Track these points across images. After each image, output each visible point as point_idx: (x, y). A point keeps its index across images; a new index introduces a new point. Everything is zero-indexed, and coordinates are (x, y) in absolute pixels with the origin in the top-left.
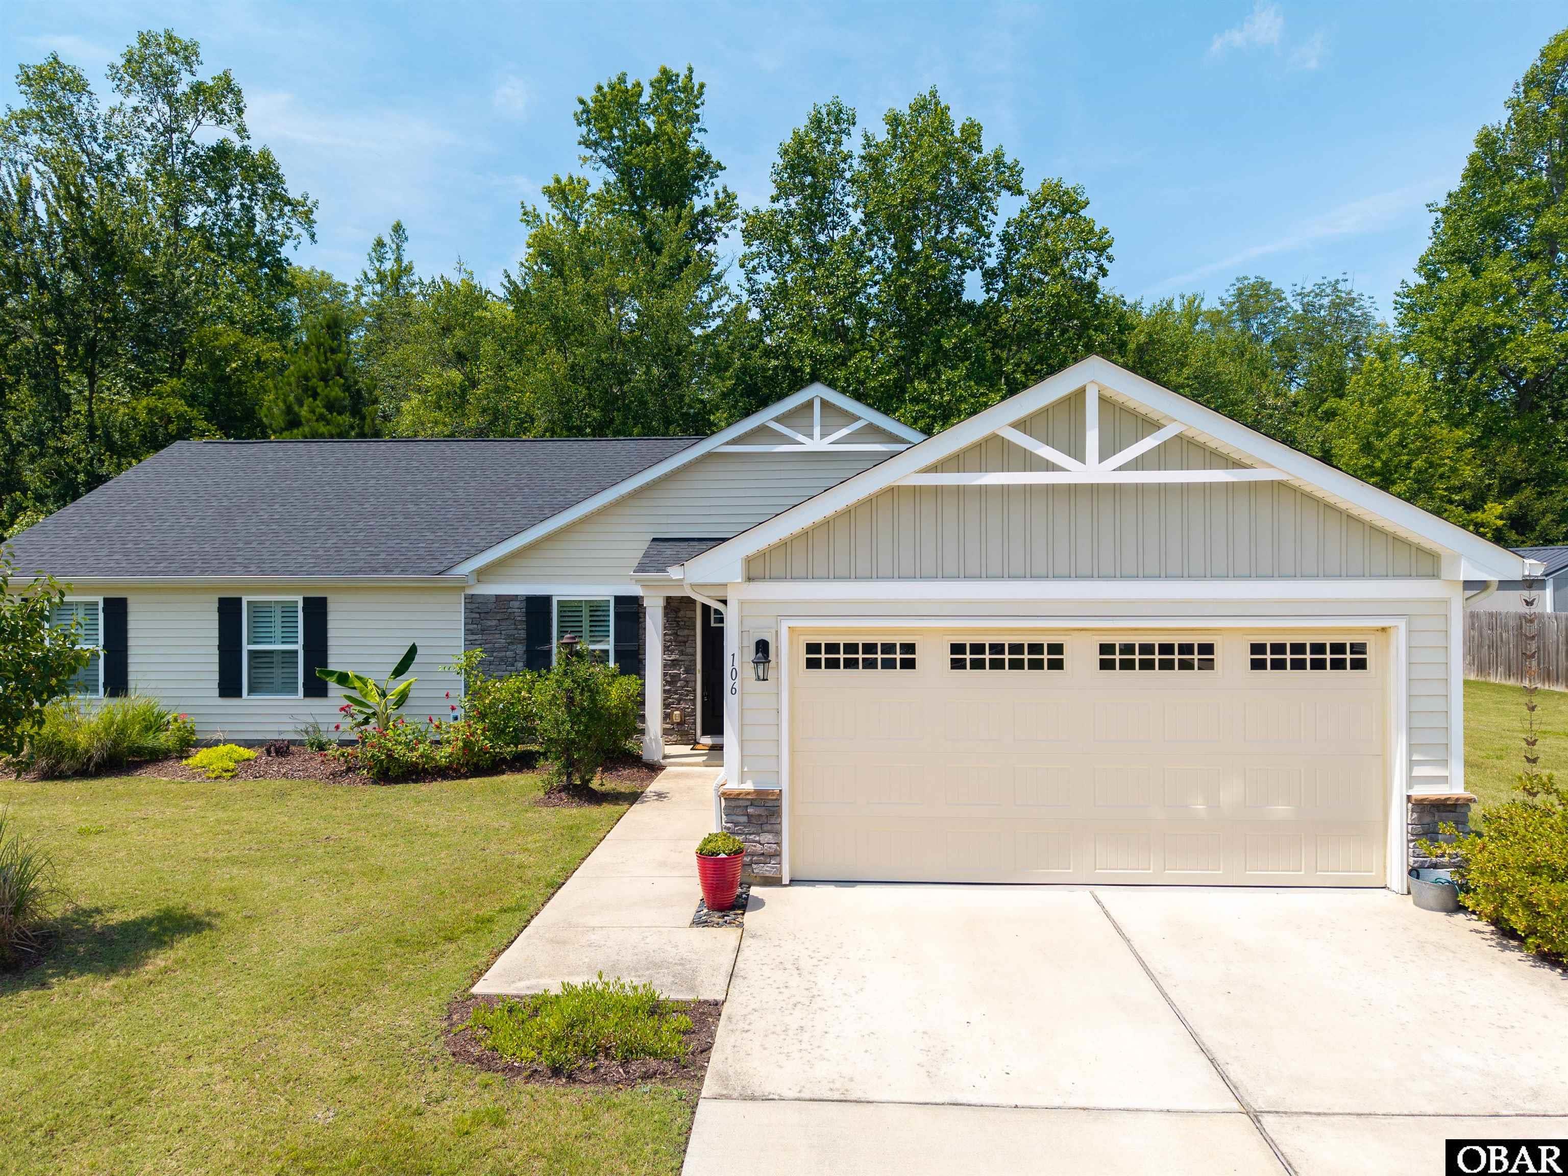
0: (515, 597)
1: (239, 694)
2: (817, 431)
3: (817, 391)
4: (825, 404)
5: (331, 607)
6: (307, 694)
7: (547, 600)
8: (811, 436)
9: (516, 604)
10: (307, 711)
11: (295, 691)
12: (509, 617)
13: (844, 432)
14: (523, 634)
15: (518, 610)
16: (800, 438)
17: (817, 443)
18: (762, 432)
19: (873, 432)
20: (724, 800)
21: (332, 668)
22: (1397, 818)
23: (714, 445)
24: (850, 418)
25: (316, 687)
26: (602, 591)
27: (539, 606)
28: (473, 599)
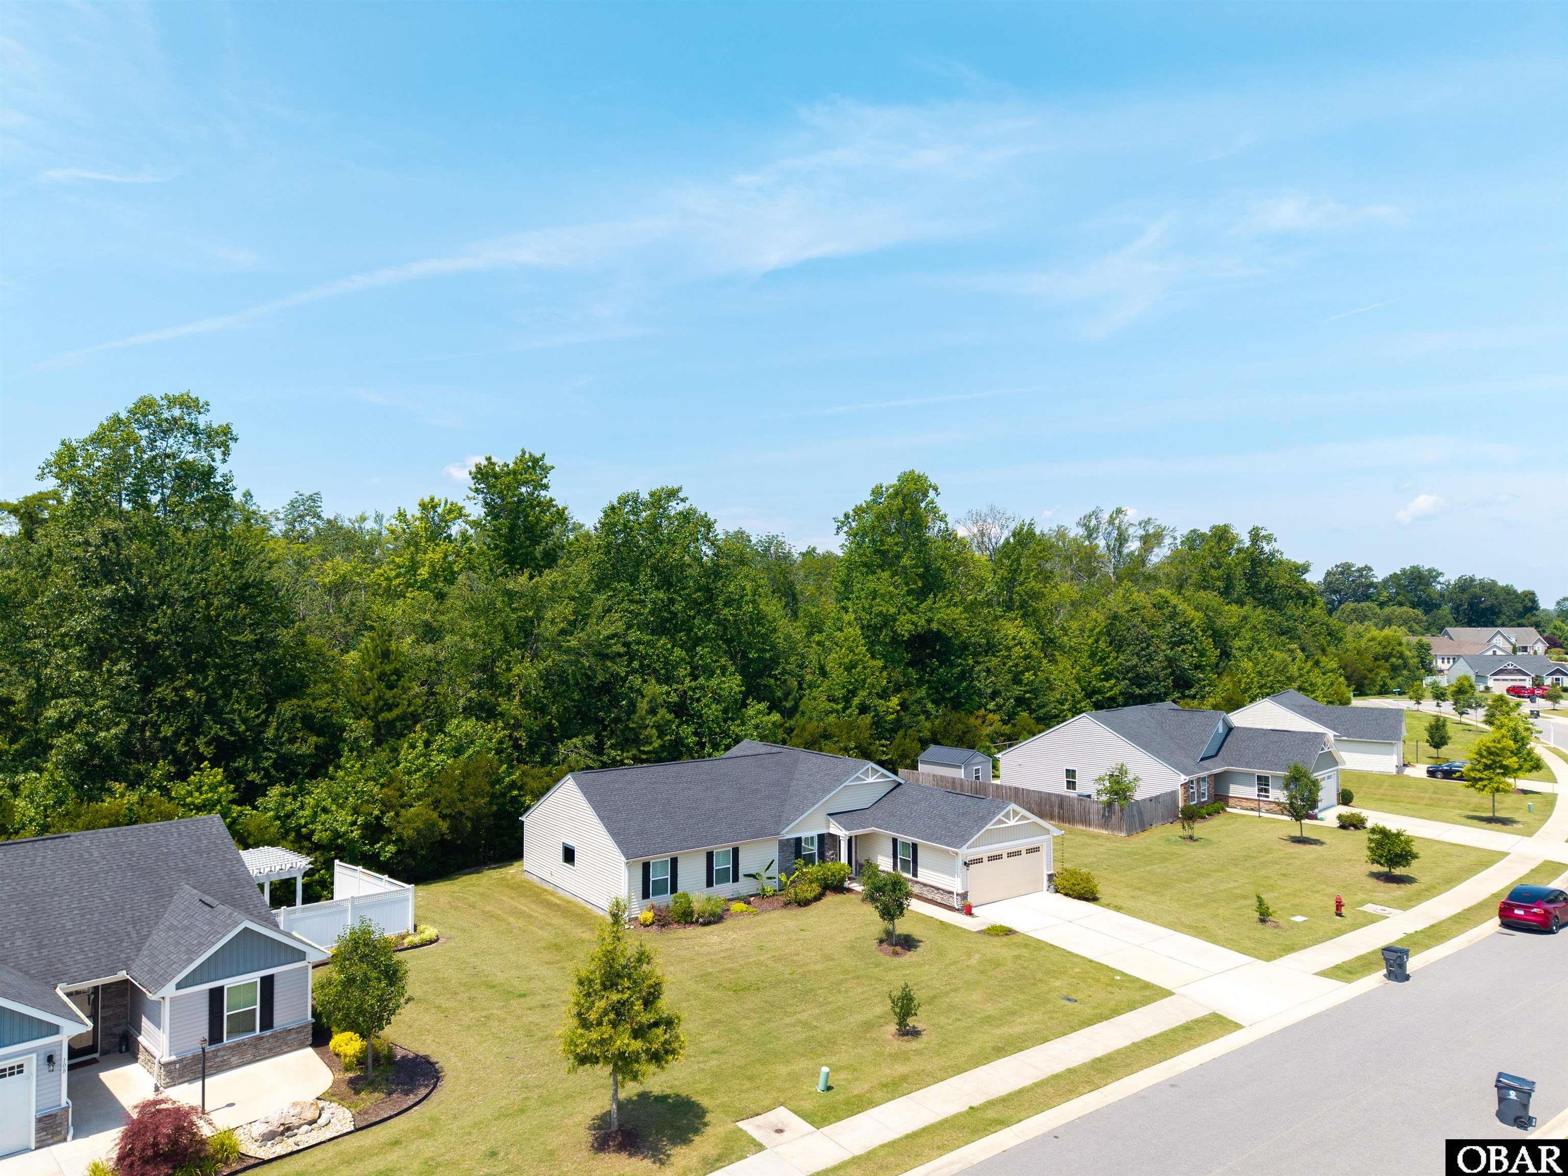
0: (791, 839)
1: (712, 885)
2: (870, 777)
3: (872, 764)
4: (872, 768)
5: (740, 850)
6: (733, 881)
7: (800, 839)
10: (735, 887)
11: (729, 881)
12: (790, 846)
13: (876, 776)
14: (795, 851)
15: (793, 842)
16: (866, 780)
17: (870, 780)
18: (857, 779)
19: (883, 776)
20: (957, 895)
21: (742, 871)
22: (1045, 878)
23: (847, 783)
24: (878, 771)
25: (736, 879)
26: (814, 833)
27: (798, 840)
28: (780, 841)
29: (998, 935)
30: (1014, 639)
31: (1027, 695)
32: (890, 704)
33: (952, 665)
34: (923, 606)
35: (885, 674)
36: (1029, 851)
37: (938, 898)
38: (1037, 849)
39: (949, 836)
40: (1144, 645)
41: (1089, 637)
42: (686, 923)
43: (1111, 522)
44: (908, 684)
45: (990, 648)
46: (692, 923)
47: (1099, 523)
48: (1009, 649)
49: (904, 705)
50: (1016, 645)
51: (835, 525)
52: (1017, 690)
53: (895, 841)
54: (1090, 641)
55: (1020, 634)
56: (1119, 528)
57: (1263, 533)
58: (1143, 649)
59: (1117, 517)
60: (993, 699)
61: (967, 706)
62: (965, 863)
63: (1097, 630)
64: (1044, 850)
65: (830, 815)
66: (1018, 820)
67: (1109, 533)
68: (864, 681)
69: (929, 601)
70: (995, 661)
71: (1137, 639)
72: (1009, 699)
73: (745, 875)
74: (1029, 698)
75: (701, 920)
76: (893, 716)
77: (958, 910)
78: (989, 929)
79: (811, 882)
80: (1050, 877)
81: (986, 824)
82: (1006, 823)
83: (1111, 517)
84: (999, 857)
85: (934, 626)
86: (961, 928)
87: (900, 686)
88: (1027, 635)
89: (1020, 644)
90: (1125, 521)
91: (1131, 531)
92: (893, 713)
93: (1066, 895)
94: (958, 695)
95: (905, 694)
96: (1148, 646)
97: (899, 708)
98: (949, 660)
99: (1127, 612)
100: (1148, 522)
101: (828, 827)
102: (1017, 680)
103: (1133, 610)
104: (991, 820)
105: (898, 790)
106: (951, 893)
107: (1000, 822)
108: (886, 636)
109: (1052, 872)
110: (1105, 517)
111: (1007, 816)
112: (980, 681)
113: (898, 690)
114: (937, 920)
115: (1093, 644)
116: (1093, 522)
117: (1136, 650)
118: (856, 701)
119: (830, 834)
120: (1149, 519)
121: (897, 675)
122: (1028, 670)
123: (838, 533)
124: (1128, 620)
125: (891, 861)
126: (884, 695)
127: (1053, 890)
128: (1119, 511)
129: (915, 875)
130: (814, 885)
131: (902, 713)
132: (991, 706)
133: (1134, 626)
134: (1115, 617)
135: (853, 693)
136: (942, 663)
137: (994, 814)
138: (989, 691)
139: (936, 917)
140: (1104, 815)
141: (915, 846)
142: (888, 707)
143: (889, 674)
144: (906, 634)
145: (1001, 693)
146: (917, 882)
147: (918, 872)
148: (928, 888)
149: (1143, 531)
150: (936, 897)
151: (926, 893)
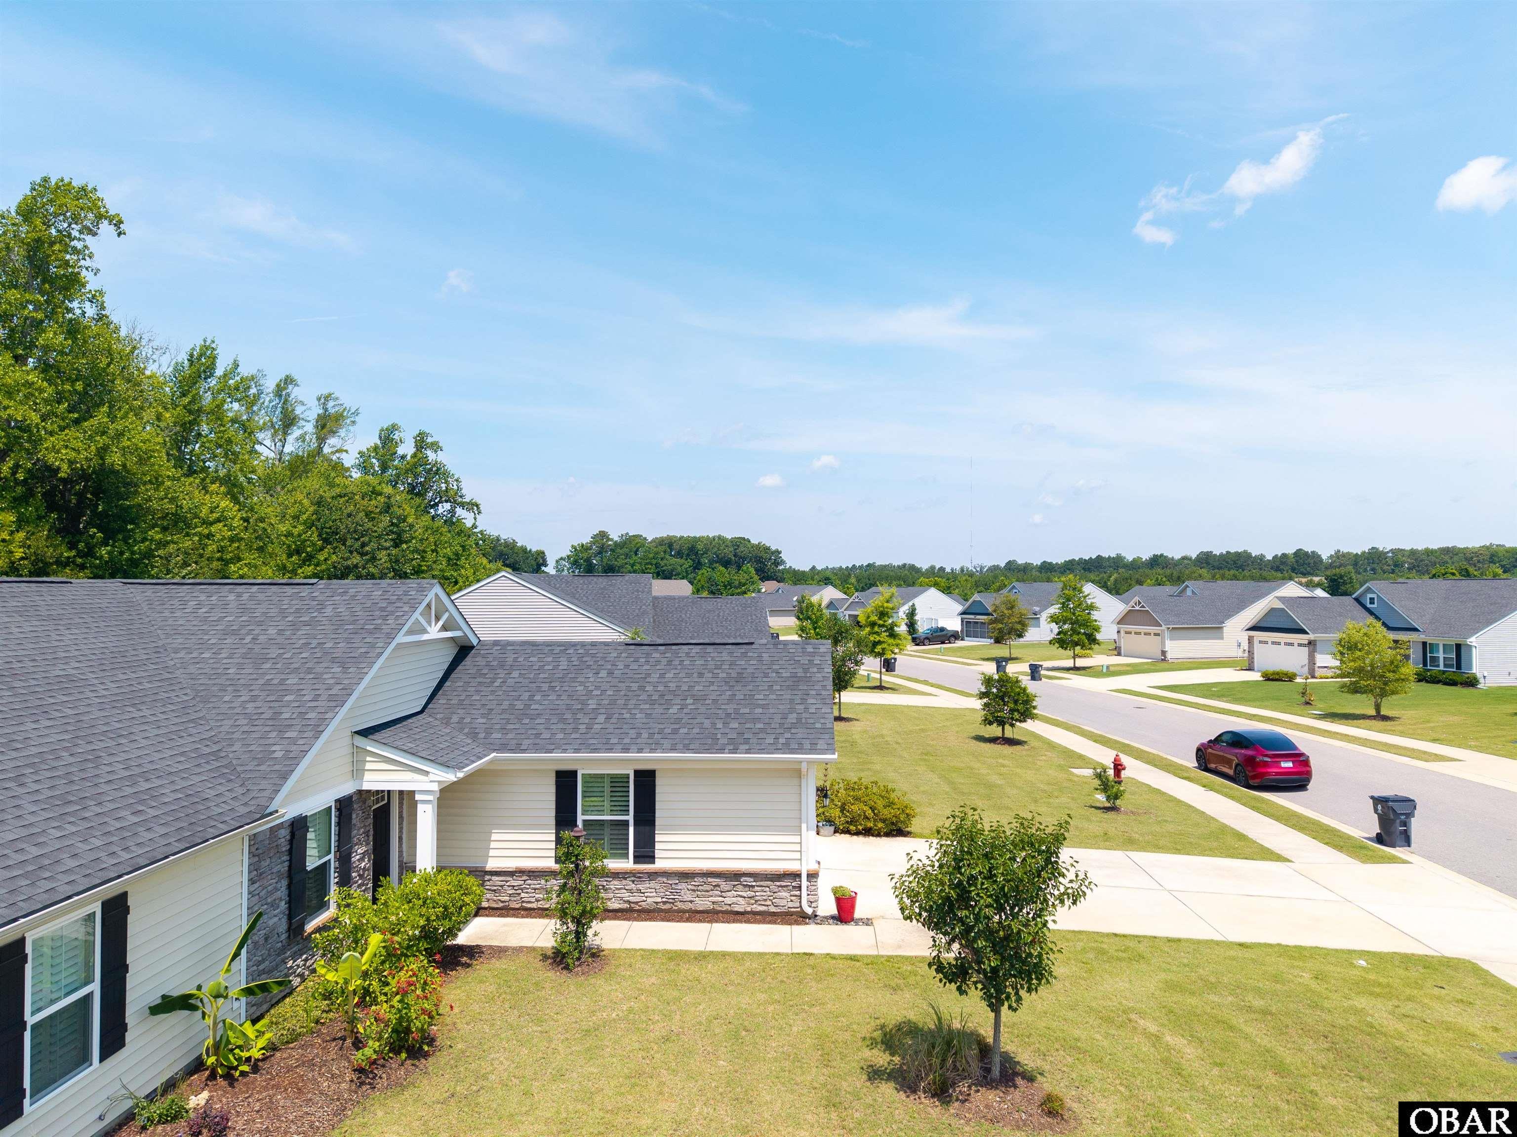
0: (281, 826)
1: (19, 1111)
2: (433, 621)
3: (436, 588)
4: (437, 600)
6: (104, 1054)
7: (304, 820)
8: (431, 624)
9: (283, 832)
10: (113, 1075)
11: (88, 1060)
12: (278, 848)
15: (284, 839)
16: (428, 628)
17: (433, 631)
18: (416, 625)
19: (450, 622)
21: (136, 999)
23: (401, 637)
25: (114, 1038)
26: (328, 798)
27: (298, 828)
41: (293, 526)
43: (277, 392)
45: (182, 521)
47: (260, 393)
48: (208, 525)
50: (218, 520)
53: (566, 776)
54: (296, 531)
55: (223, 505)
56: (286, 403)
57: (430, 440)
58: (364, 545)
59: (284, 388)
63: (304, 517)
67: (273, 408)
71: (355, 532)
73: (152, 1009)
83: (278, 386)
90: (294, 395)
91: (299, 410)
96: (368, 541)
100: (328, 397)
101: (358, 772)
103: (341, 496)
110: (270, 385)
115: (300, 536)
120: (331, 394)
124: (337, 508)
125: (546, 835)
127: (830, 830)
128: (289, 380)
129: (646, 857)
137: (821, 668)
141: (643, 777)
146: (653, 875)
147: (657, 846)
148: (698, 881)
149: (321, 411)
150: (728, 901)
151: (688, 896)
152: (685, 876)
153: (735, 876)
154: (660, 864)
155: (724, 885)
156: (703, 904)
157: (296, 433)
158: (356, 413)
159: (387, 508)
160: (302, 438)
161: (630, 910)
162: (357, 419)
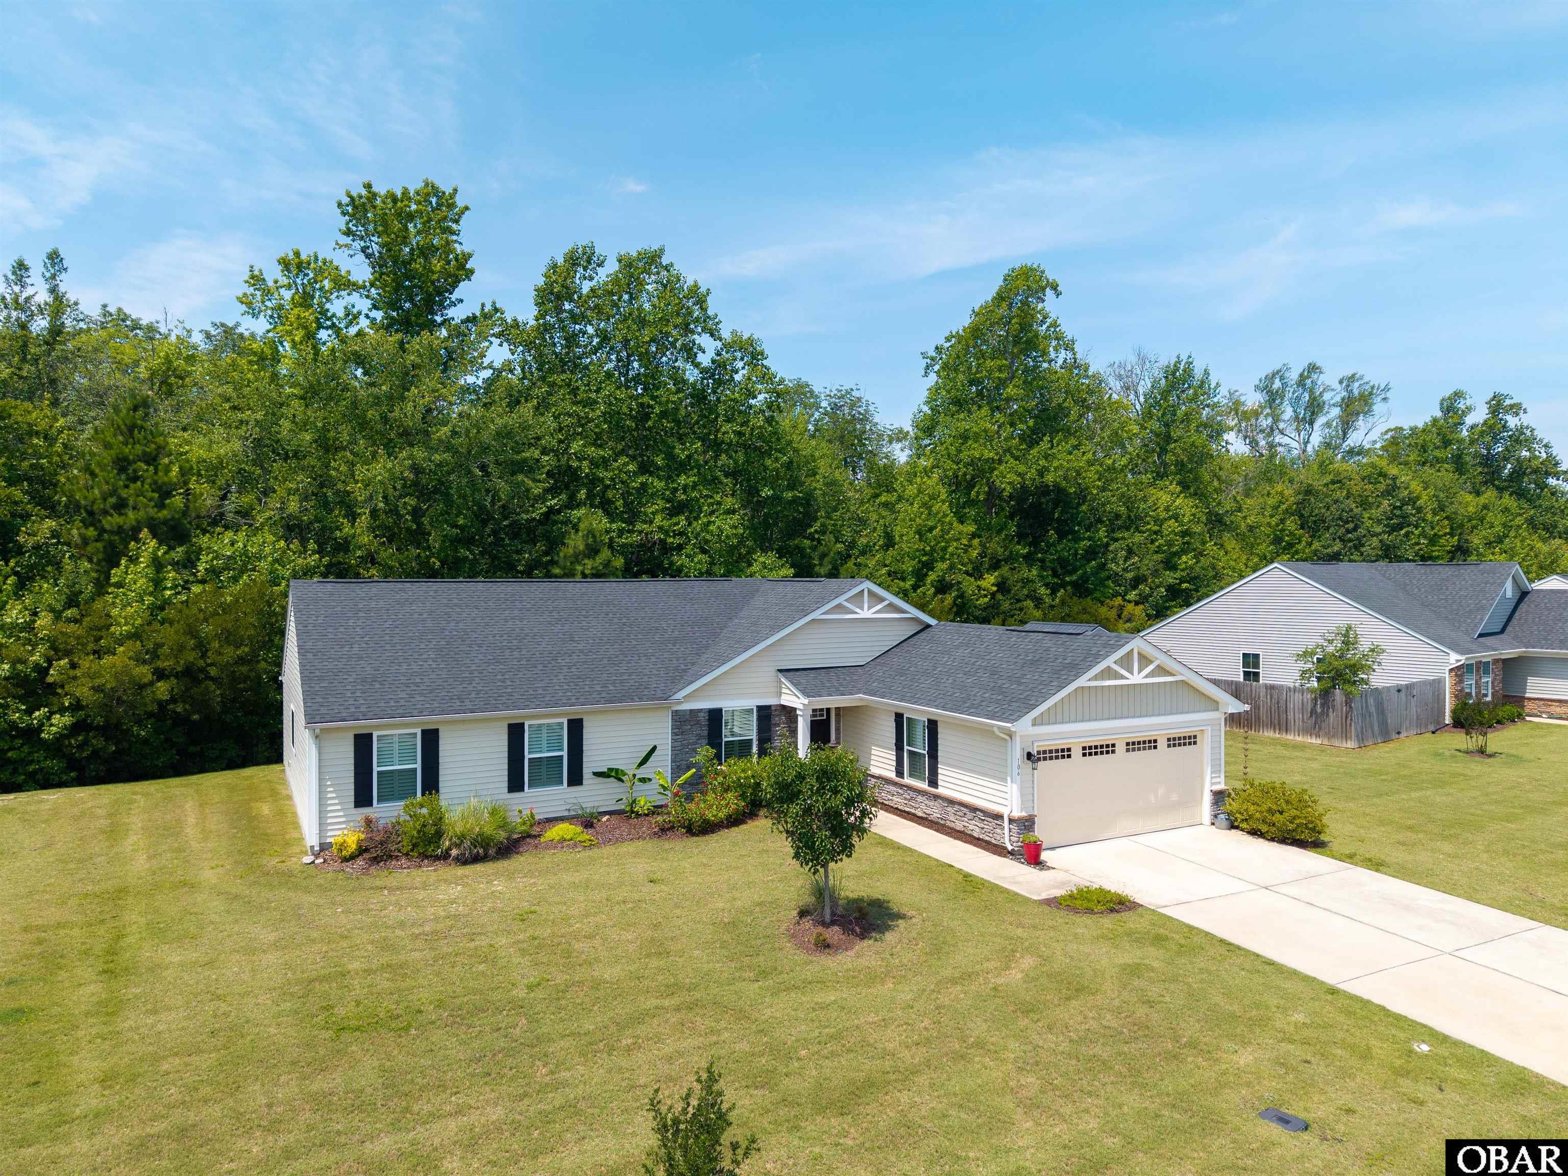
0: (700, 710)
1: (521, 789)
2: (866, 606)
3: (868, 585)
4: (870, 593)
5: (585, 724)
6: (570, 784)
7: (719, 711)
8: (862, 608)
9: (702, 714)
10: (573, 795)
11: (561, 783)
12: (698, 722)
13: (880, 607)
14: (706, 733)
15: (703, 718)
16: (858, 610)
17: (866, 613)
18: (839, 608)
19: (892, 607)
20: (1011, 821)
21: (589, 767)
22: (1207, 799)
23: (816, 615)
24: (882, 600)
25: (576, 779)
26: (753, 703)
27: (715, 716)
28: (675, 713)
29: (1090, 911)
30: (1167, 509)
31: (1184, 586)
32: (983, 584)
33: (1077, 539)
34: (1034, 452)
35: (976, 542)
36: (1175, 742)
37: (974, 828)
38: (1190, 740)
39: (997, 701)
40: (1351, 526)
41: (1272, 516)
42: (424, 856)
43: (1301, 382)
44: (1011, 558)
45: (1133, 522)
46: (438, 858)
47: (1285, 385)
48: (1159, 522)
49: (1002, 586)
50: (1170, 518)
51: (924, 363)
52: (1170, 577)
53: (899, 717)
54: (1274, 521)
55: (1177, 503)
56: (1311, 392)
57: (1508, 402)
58: (1348, 531)
59: (1309, 377)
60: (1134, 587)
61: (1097, 595)
62: (1029, 756)
63: (1284, 507)
64: (1206, 743)
65: (780, 671)
66: (1151, 674)
67: (1298, 398)
68: (944, 549)
69: (1044, 445)
70: (1138, 538)
71: (1340, 519)
72: (1158, 587)
73: (598, 774)
74: (1187, 589)
75: (454, 852)
76: (986, 600)
77: (1011, 853)
78: (1071, 896)
79: (727, 790)
80: (1219, 797)
81: (1077, 676)
82: (1123, 677)
83: (1301, 375)
84: (1108, 749)
85: (1050, 478)
86: (1007, 891)
87: (999, 561)
88: (1186, 506)
89: (1176, 517)
90: (1319, 383)
91: (1327, 396)
92: (986, 596)
93: (1254, 833)
94: (1085, 579)
95: (1005, 570)
96: (1355, 529)
97: (995, 589)
98: (1073, 532)
99: (1326, 485)
100: (1352, 378)
101: (777, 694)
102: (1169, 565)
103: (1333, 482)
104: (1090, 667)
105: (923, 635)
106: (998, 817)
107: (1108, 673)
108: (980, 492)
109: (1221, 787)
110: (1294, 376)
111: (1126, 662)
112: (1117, 564)
113: (995, 565)
114: (960, 871)
115: (1277, 525)
116: (1277, 384)
117: (1339, 533)
118: (932, 577)
119: (784, 707)
120: (1353, 375)
121: (995, 546)
122: (1184, 552)
123: (926, 375)
124: (1327, 496)
125: (892, 756)
126: (977, 573)
127: (1226, 824)
128: (1313, 368)
129: (933, 783)
130: (730, 795)
131: (999, 596)
132: (1132, 595)
133: (1336, 502)
134: (1309, 491)
135: (929, 566)
136: (1061, 535)
137: (1097, 658)
138: (1130, 575)
139: (957, 865)
140: (1313, 712)
141: (933, 726)
142: (979, 587)
143: (982, 545)
144: (1008, 488)
145: (1146, 580)
146: (936, 797)
147: (940, 777)
148: (957, 807)
149: (1345, 394)
150: (971, 827)
151: (952, 818)
152: (951, 802)
153: (974, 809)
154: (941, 791)
155: (970, 815)
156: (959, 826)
157: (1321, 421)
158: (1387, 389)
159: (1391, 491)
160: (1328, 425)
161: (926, 819)
162: (1389, 395)
